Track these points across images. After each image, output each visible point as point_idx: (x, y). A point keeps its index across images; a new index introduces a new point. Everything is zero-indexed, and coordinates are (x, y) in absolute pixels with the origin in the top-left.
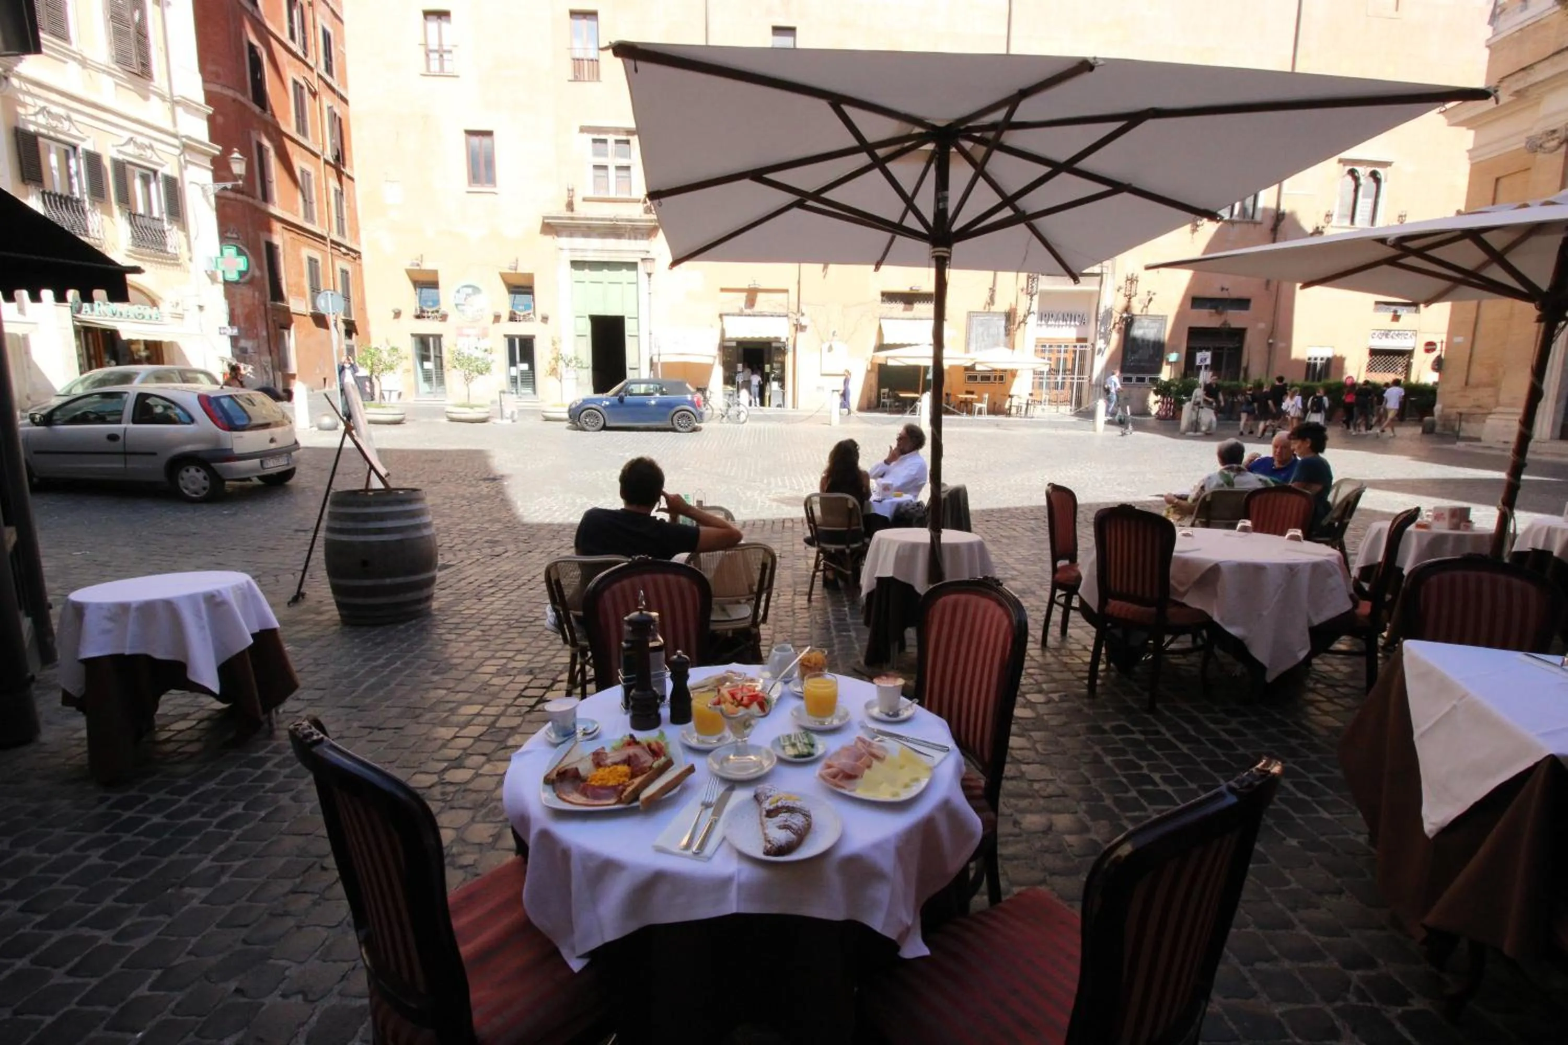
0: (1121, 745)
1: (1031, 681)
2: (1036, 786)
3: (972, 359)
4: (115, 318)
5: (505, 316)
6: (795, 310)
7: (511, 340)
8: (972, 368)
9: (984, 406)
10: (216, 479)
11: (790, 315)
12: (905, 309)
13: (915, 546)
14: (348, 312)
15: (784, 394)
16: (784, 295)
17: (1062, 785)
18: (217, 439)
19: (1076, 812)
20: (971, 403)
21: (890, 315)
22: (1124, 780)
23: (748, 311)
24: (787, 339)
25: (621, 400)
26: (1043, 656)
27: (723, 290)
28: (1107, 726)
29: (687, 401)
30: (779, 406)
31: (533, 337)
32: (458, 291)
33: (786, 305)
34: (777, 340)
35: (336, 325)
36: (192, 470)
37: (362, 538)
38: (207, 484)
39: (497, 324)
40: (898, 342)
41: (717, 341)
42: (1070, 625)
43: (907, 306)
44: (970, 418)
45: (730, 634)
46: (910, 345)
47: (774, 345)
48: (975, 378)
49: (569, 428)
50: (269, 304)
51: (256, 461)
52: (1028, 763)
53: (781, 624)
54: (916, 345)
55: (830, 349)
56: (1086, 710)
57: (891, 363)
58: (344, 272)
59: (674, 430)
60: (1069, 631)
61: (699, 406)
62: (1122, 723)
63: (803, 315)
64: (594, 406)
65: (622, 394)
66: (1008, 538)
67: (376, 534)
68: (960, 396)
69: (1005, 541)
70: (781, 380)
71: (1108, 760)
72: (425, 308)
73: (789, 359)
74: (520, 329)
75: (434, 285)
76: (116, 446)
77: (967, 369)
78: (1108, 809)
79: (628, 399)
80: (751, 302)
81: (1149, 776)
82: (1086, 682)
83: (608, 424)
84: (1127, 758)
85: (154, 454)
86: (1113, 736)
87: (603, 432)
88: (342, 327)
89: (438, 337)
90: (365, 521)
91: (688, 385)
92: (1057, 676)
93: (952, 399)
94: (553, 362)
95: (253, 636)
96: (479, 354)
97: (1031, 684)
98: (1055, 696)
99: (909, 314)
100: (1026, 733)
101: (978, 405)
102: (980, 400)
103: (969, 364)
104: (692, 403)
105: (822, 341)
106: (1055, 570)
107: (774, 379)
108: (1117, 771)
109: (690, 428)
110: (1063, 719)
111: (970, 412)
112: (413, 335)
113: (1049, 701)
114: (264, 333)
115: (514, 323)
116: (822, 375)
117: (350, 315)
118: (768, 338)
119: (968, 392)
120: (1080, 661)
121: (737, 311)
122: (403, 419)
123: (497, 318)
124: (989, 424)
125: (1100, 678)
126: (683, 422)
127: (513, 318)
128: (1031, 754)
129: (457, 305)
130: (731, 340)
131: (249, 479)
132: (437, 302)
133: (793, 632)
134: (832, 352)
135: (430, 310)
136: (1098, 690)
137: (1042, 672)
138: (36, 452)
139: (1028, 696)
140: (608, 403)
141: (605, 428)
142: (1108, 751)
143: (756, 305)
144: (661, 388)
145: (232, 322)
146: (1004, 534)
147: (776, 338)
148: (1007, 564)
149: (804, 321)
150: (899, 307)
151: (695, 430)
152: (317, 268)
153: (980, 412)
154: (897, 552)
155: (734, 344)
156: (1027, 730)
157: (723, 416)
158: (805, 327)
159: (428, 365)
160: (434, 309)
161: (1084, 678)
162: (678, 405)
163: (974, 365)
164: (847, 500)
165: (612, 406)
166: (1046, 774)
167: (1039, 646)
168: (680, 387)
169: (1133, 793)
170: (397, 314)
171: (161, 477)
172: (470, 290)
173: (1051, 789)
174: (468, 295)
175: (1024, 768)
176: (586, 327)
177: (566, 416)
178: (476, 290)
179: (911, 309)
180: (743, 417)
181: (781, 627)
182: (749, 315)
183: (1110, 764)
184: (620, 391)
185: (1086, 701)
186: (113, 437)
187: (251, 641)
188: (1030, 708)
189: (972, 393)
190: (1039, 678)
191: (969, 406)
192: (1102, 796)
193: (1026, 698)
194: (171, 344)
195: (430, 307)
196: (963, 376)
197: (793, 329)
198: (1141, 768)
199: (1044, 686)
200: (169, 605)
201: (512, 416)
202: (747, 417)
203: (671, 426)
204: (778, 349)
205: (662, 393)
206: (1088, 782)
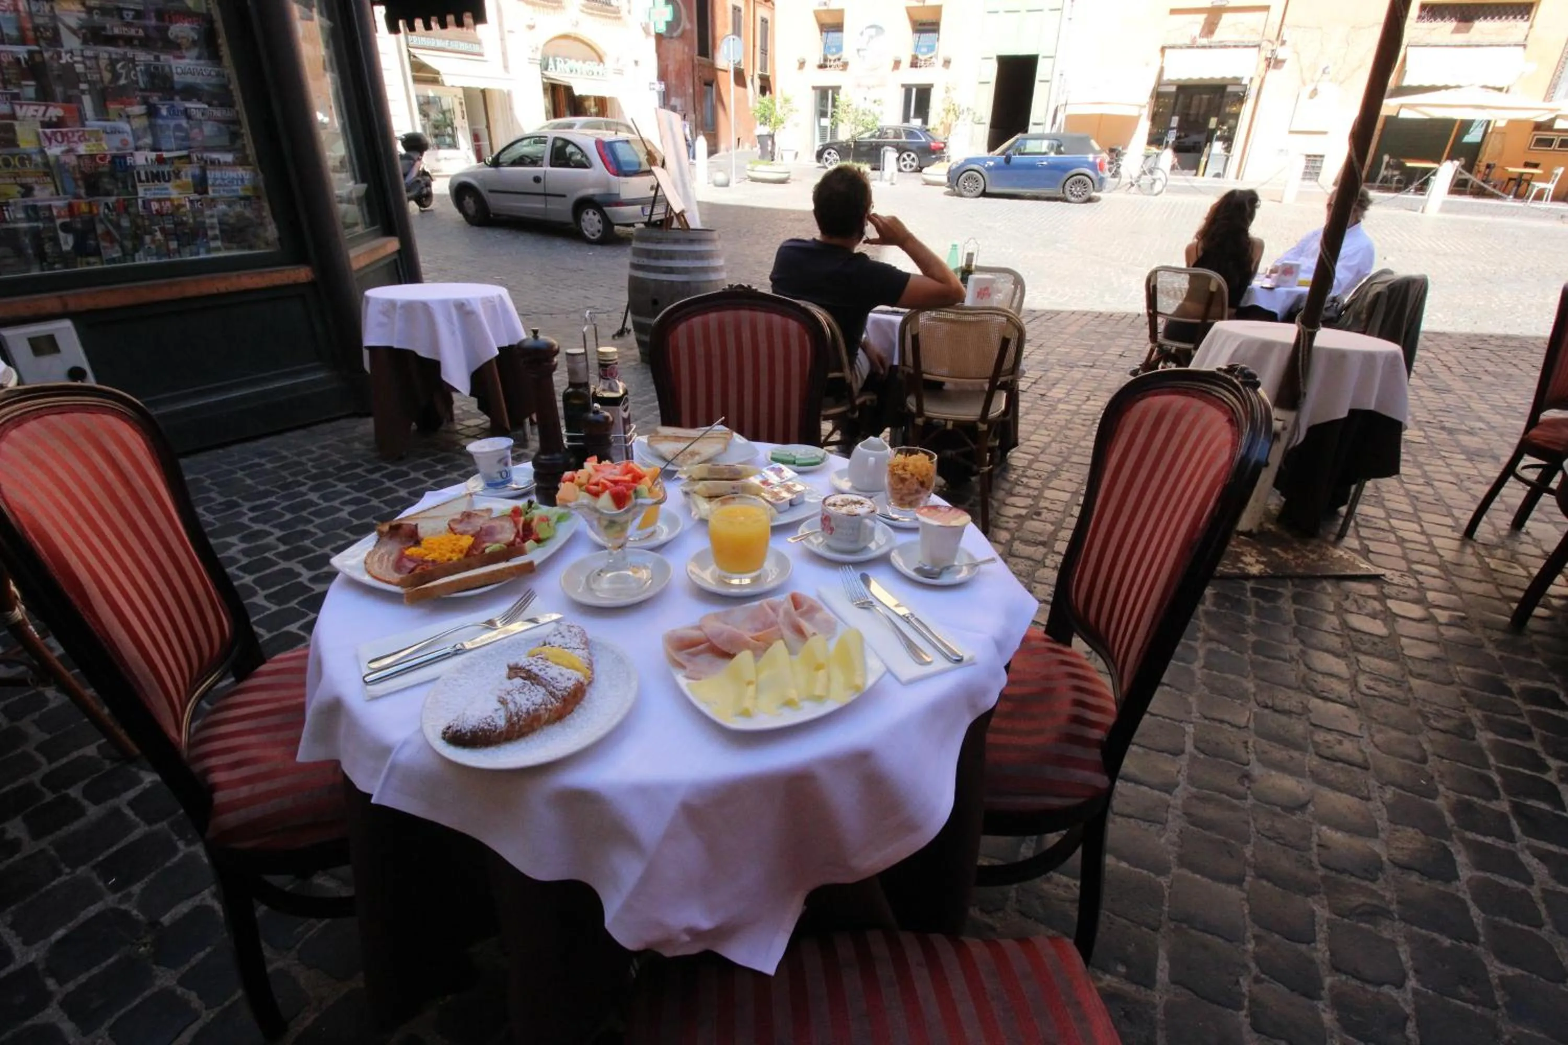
0: (1526, 721)
1: (1412, 582)
2: (1320, 737)
3: (1552, 110)
4: (572, 75)
5: (906, 61)
6: (1273, 38)
7: (908, 89)
8: (1546, 126)
9: (1550, 187)
10: (608, 223)
11: (1264, 44)
12: (1456, 31)
13: (1267, 346)
14: (764, 67)
15: (1227, 159)
16: (1262, 15)
17: (1370, 750)
18: (608, 184)
19: (1368, 799)
20: (1528, 182)
21: (1428, 40)
22: (1497, 779)
23: (1204, 41)
24: (1251, 80)
25: (1008, 160)
26: (1461, 551)
27: (1173, 12)
28: (1515, 685)
29: (1088, 163)
30: (1218, 175)
31: (932, 85)
32: (862, 34)
33: (1261, 29)
34: (1237, 81)
35: (752, 81)
36: (591, 212)
37: (653, 276)
38: (600, 226)
39: (896, 72)
40: (1427, 83)
41: (1151, 84)
42: (1534, 514)
43: (1462, 25)
44: (1518, 204)
45: (950, 426)
46: (1446, 87)
47: (1230, 89)
48: (1549, 142)
49: (947, 194)
50: (697, 57)
51: (639, 207)
52: (1326, 699)
53: (1068, 433)
54: (1458, 87)
55: (1314, 93)
56: (1490, 649)
57: (1405, 114)
58: (764, 21)
59: (1065, 200)
60: (1528, 523)
61: (1101, 169)
62: (1553, 687)
63: (1283, 43)
64: (975, 167)
65: (1011, 152)
66: (1495, 375)
67: (665, 273)
68: (1511, 169)
69: (1487, 378)
70: (1228, 140)
71: (1484, 738)
72: (829, 57)
73: (1246, 110)
74: (919, 77)
75: (838, 27)
76: (539, 188)
77: (1538, 126)
78: (1437, 815)
79: (1016, 158)
80: (1210, 28)
81: (1555, 787)
82: (1515, 606)
83: (988, 190)
84: (1528, 745)
85: (564, 196)
86: (1518, 702)
87: (981, 199)
88: (757, 82)
89: (836, 89)
90: (657, 258)
91: (1093, 143)
92: (1466, 585)
93: (1496, 174)
94: (943, 114)
95: (500, 349)
96: (868, 105)
97: (1409, 587)
98: (1442, 616)
99: (1460, 38)
100: (1352, 655)
101: (1539, 185)
102: (1546, 178)
103: (1543, 117)
104: (1093, 166)
105: (1304, 83)
106: (1533, 421)
107: (1219, 139)
108: (1492, 760)
109: (1084, 198)
110: (1433, 650)
111: (1519, 196)
112: (814, 88)
113: (1429, 619)
114: (691, 91)
115: (914, 69)
116: (1291, 132)
117: (765, 70)
118: (1224, 78)
119: (1527, 165)
120: (1524, 573)
121: (1188, 41)
122: (788, 179)
123: (897, 64)
124: (1548, 212)
125: (1546, 606)
126: (1077, 190)
127: (914, 65)
128: (1342, 689)
129: (858, 50)
130: (1170, 83)
131: (632, 225)
132: (839, 49)
133: (1077, 446)
134: (1316, 99)
135: (833, 58)
136: (1532, 624)
137: (1442, 575)
138: (491, 191)
139: (1391, 603)
140: (991, 164)
141: (984, 194)
142: (1490, 724)
143: (1217, 31)
144: (1059, 146)
145: (663, 76)
146: (1490, 369)
147: (1236, 79)
148: (1472, 410)
149: (1281, 53)
150: (1448, 26)
151: (1090, 200)
152: (740, 17)
153: (1539, 196)
154: (1236, 351)
155: (1173, 89)
156: (1357, 650)
157: (1132, 185)
158: (1283, 61)
159: (826, 122)
160: (836, 57)
161: (1514, 599)
162: (1072, 169)
163: (1553, 120)
164: (1209, 279)
165: (997, 167)
166: (1352, 722)
167: (1457, 535)
168: (1082, 144)
169: (1503, 805)
170: (802, 64)
171: (568, 217)
172: (873, 31)
173: (1348, 748)
174: (871, 37)
175: (1315, 703)
176: (991, 72)
177: (944, 179)
178: (879, 29)
179: (1468, 30)
180: (1158, 186)
181: (1066, 437)
182: (1204, 47)
183: (1485, 744)
184: (1008, 149)
185: (1498, 635)
186: (537, 180)
187: (497, 353)
188: (1384, 621)
189: (1536, 166)
190: (1428, 582)
191: (1524, 185)
192: (1437, 790)
193: (1385, 605)
194: (612, 99)
195: (833, 54)
196: (1529, 137)
197: (1263, 65)
198: (1546, 768)
199: (1431, 595)
200: (425, 306)
201: (891, 179)
202: (1164, 186)
203: (1061, 195)
204: (1236, 94)
205: (1059, 152)
206: (1424, 760)
